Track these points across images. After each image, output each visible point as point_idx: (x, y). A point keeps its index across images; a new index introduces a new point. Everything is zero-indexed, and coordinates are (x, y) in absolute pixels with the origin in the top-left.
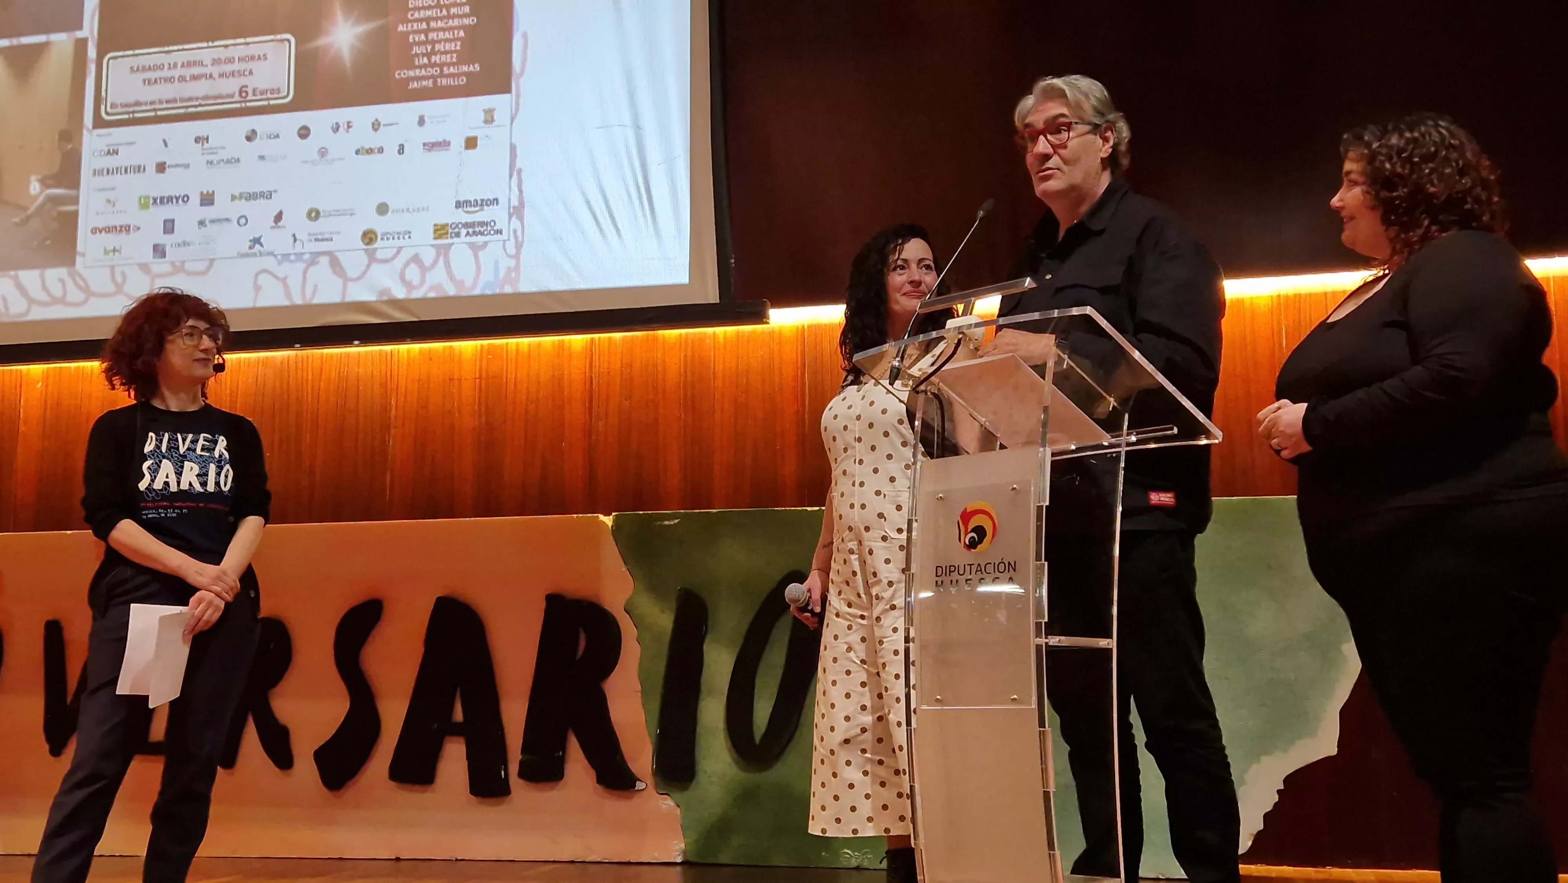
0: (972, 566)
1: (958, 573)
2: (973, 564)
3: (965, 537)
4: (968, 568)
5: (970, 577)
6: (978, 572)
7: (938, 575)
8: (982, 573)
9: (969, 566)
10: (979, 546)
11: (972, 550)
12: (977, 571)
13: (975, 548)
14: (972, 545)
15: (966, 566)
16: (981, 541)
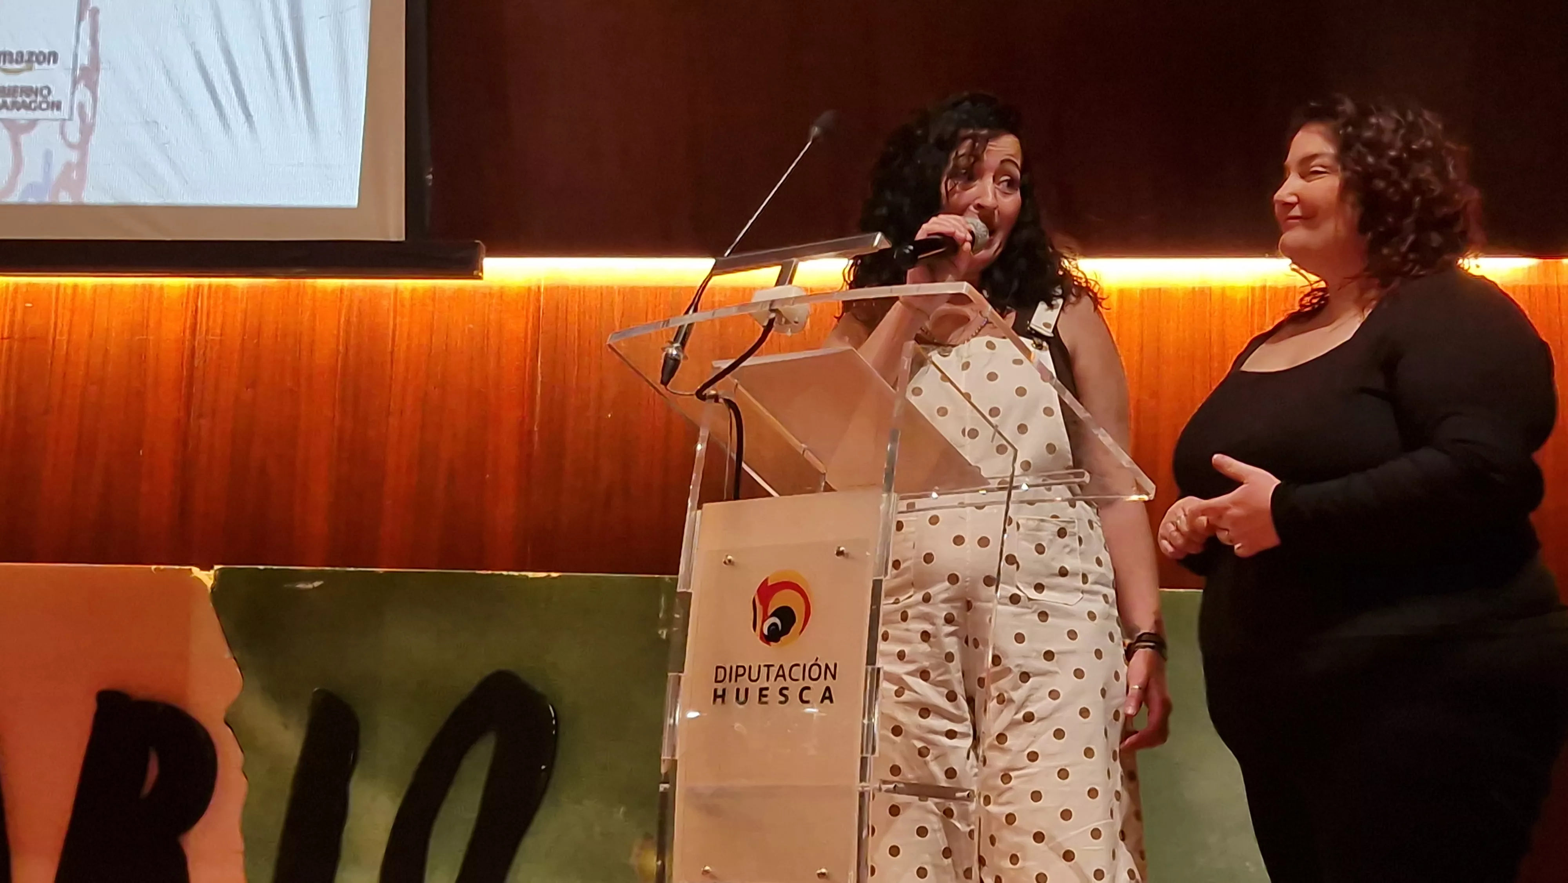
0: (771, 669)
1: (750, 679)
2: (772, 666)
3: (763, 623)
5: (766, 685)
6: (779, 679)
7: (719, 679)
8: (785, 679)
9: (766, 669)
10: (784, 638)
11: (772, 643)
12: (778, 676)
13: (777, 640)
14: (773, 636)
15: (762, 668)
16: (786, 630)
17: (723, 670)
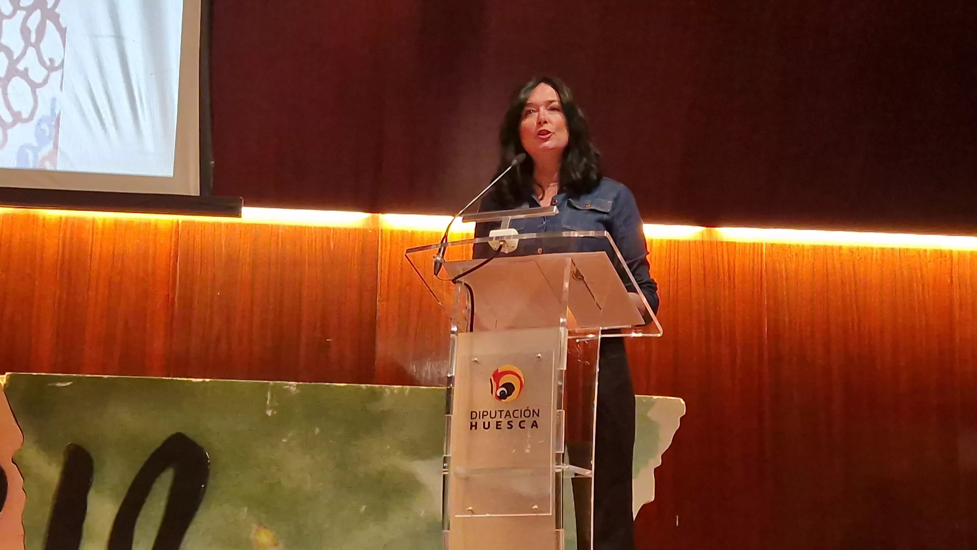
0: (502, 412)
1: (491, 417)
2: (503, 411)
3: (497, 390)
4: (498, 413)
5: (500, 420)
6: (507, 417)
7: (473, 418)
8: (510, 417)
9: (500, 412)
10: (508, 398)
11: (503, 400)
12: (506, 415)
13: (505, 399)
14: (503, 396)
15: (497, 412)
16: (510, 394)
17: (475, 413)
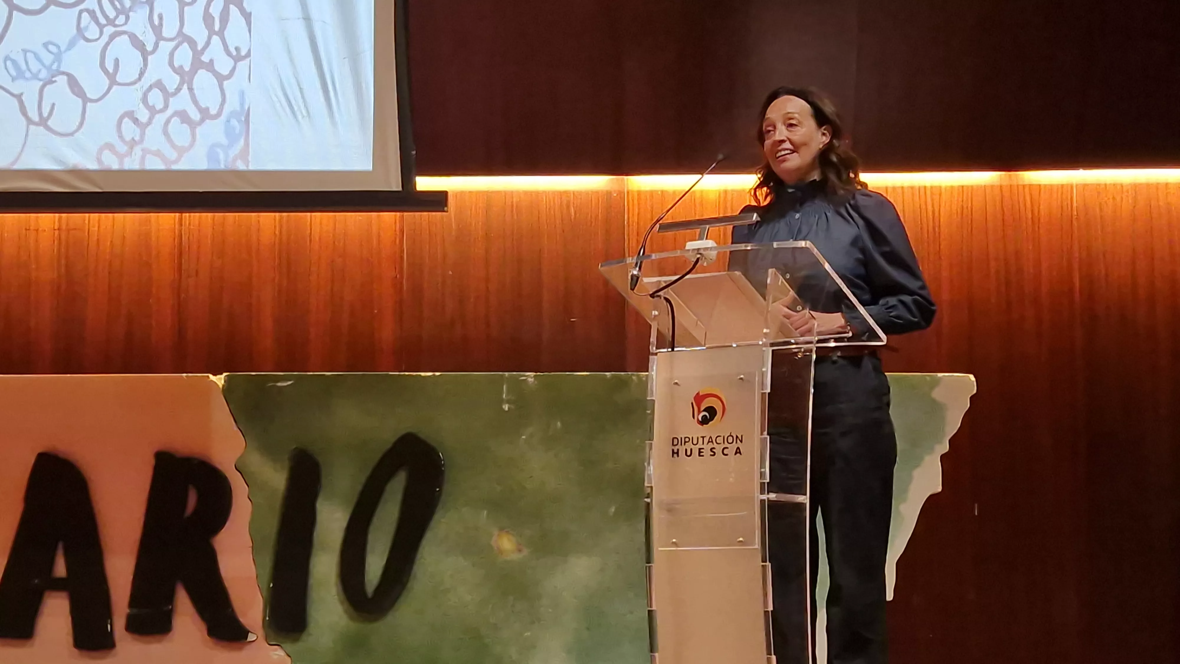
1: (693, 444)
2: (705, 437)
3: (698, 415)
5: (702, 446)
7: (674, 444)
8: (713, 444)
10: (710, 423)
11: (705, 425)
12: (709, 442)
13: (707, 424)
14: (704, 421)
15: (700, 438)
16: (712, 419)
17: (676, 440)
